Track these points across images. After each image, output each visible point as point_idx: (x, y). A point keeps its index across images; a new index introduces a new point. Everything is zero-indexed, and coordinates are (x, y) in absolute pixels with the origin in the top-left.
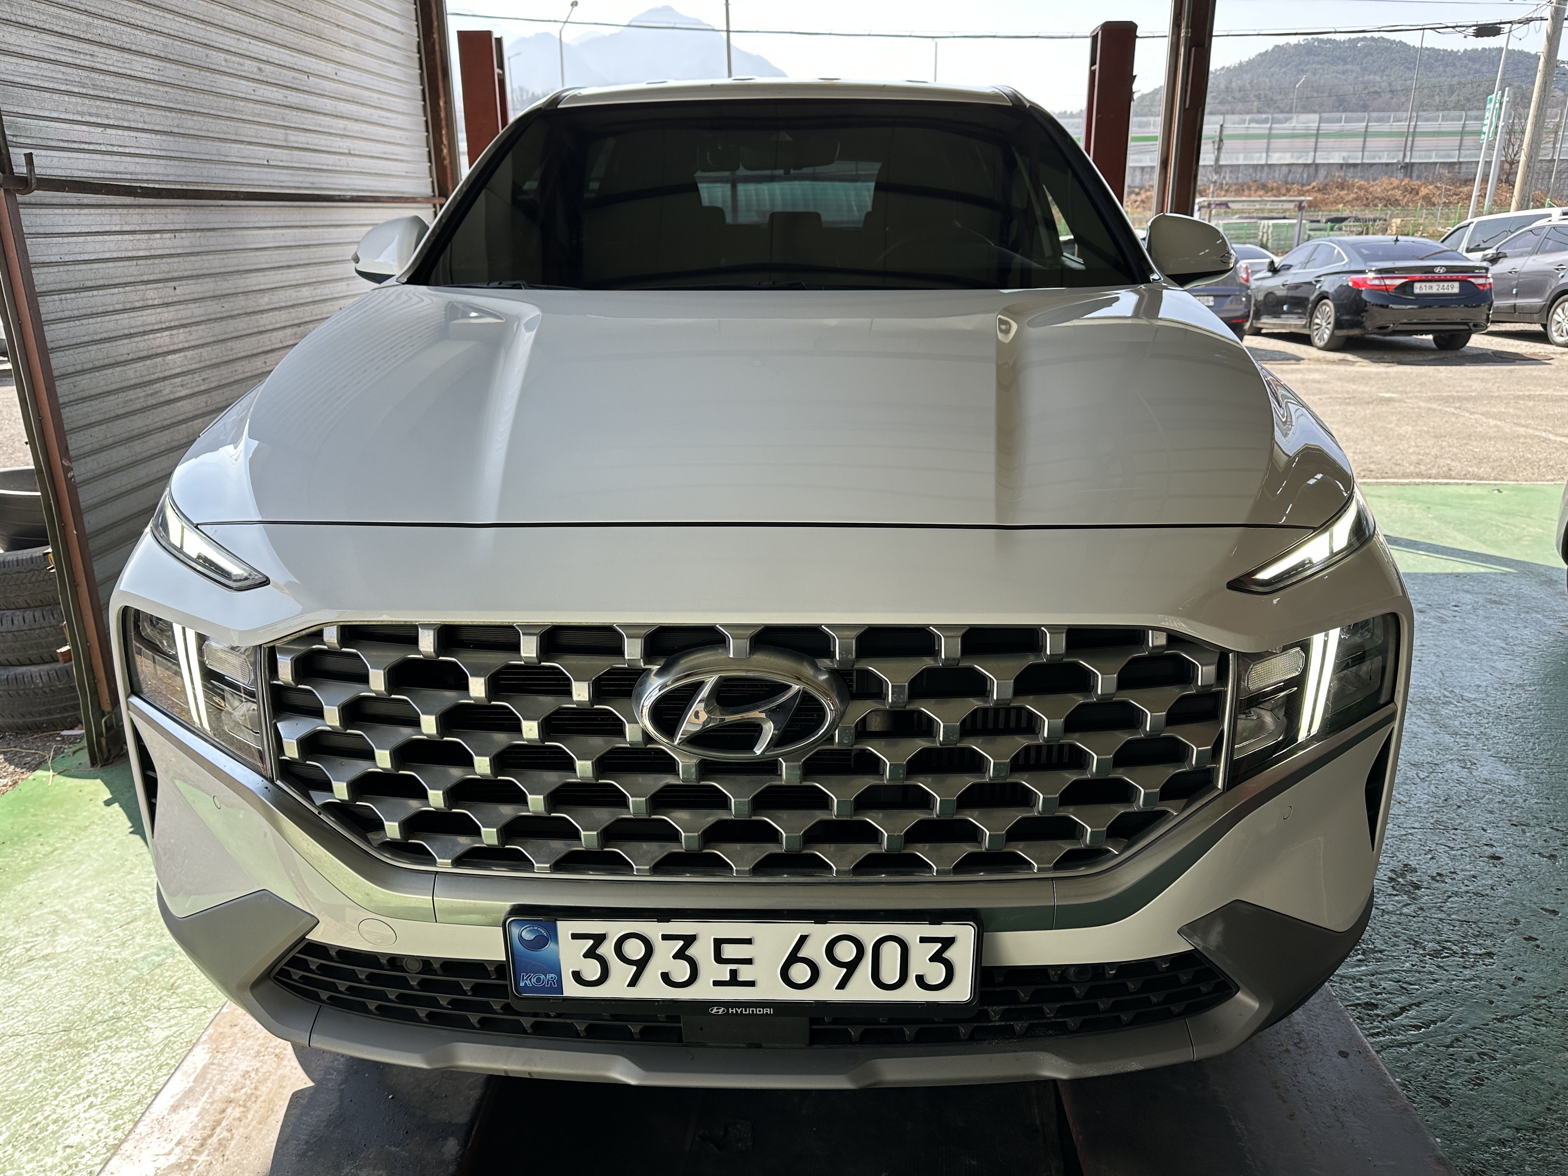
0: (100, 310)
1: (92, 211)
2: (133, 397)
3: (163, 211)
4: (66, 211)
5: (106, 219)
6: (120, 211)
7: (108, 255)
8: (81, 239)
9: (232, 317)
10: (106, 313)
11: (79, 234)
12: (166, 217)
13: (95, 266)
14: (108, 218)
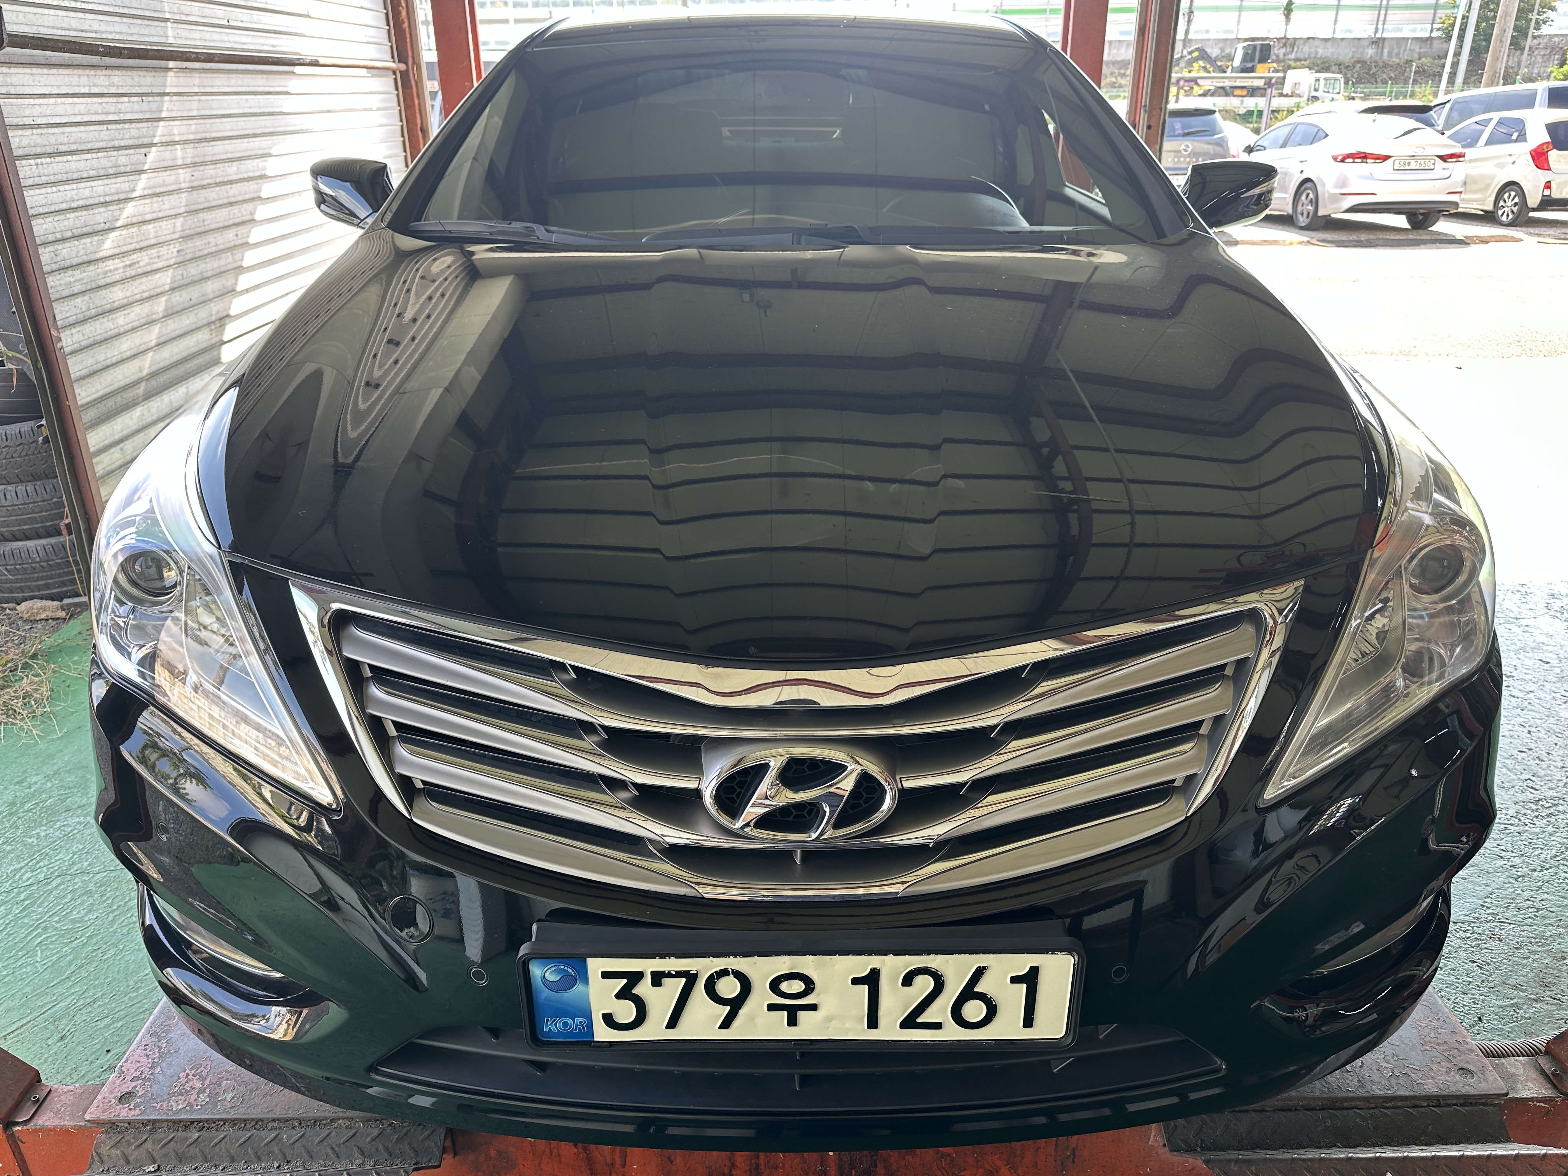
0: (75, 176)
1: (61, 71)
2: (112, 267)
3: (129, 73)
4: (35, 71)
5: (75, 80)
6: (87, 72)
7: (78, 119)
8: (52, 101)
9: (203, 187)
10: (80, 180)
11: (50, 96)
12: (133, 79)
13: (67, 129)
14: (76, 78)
